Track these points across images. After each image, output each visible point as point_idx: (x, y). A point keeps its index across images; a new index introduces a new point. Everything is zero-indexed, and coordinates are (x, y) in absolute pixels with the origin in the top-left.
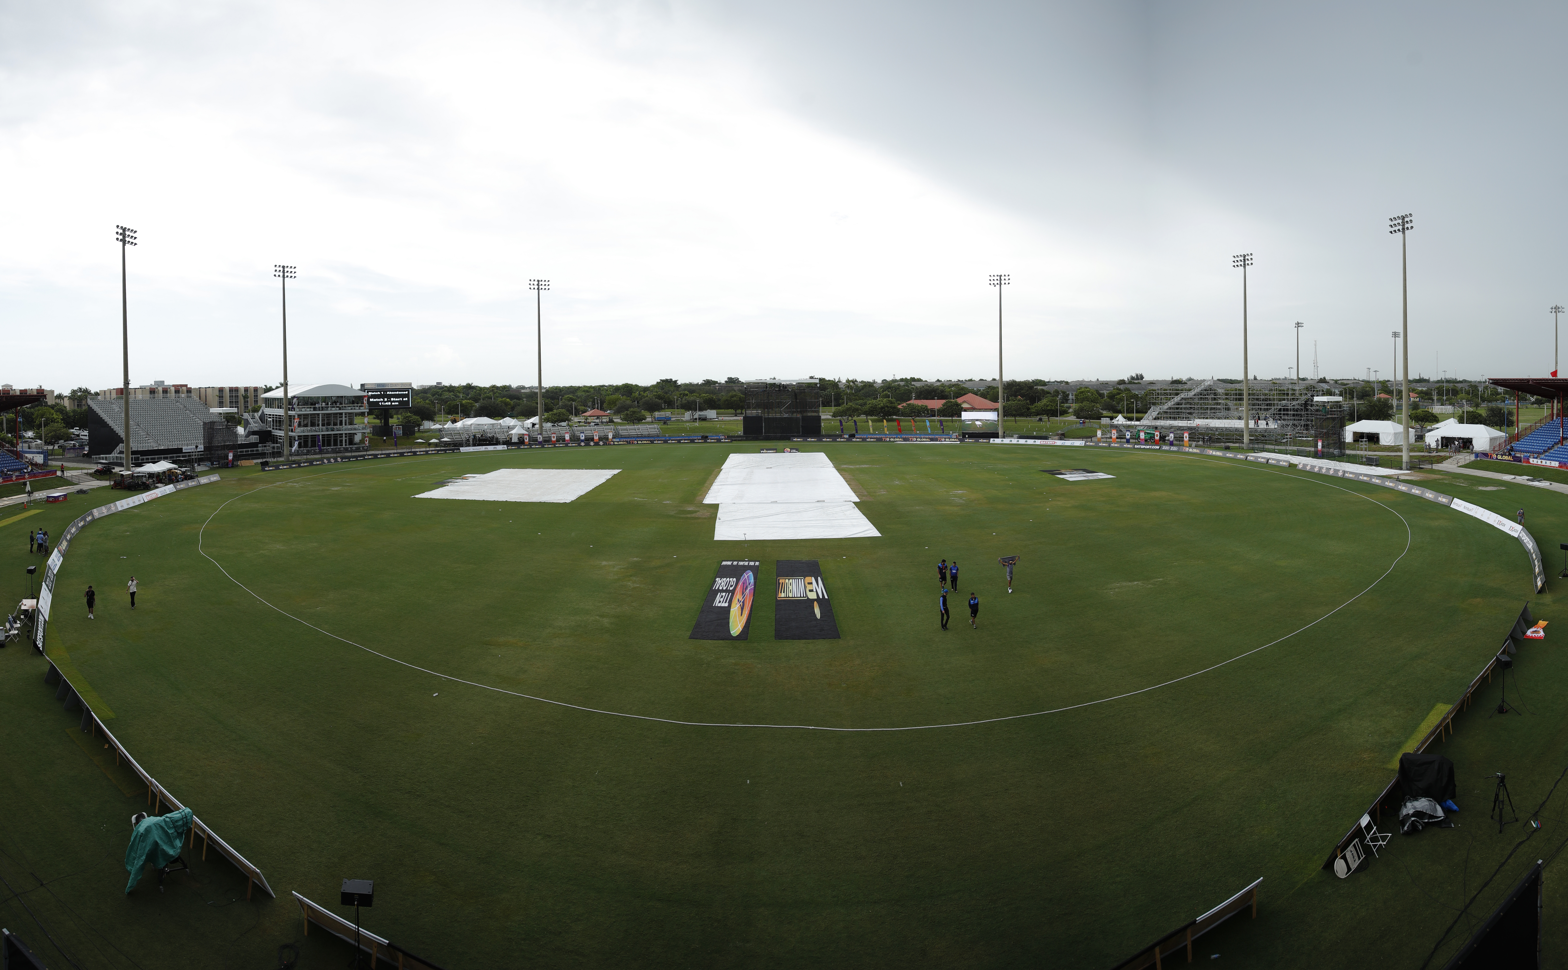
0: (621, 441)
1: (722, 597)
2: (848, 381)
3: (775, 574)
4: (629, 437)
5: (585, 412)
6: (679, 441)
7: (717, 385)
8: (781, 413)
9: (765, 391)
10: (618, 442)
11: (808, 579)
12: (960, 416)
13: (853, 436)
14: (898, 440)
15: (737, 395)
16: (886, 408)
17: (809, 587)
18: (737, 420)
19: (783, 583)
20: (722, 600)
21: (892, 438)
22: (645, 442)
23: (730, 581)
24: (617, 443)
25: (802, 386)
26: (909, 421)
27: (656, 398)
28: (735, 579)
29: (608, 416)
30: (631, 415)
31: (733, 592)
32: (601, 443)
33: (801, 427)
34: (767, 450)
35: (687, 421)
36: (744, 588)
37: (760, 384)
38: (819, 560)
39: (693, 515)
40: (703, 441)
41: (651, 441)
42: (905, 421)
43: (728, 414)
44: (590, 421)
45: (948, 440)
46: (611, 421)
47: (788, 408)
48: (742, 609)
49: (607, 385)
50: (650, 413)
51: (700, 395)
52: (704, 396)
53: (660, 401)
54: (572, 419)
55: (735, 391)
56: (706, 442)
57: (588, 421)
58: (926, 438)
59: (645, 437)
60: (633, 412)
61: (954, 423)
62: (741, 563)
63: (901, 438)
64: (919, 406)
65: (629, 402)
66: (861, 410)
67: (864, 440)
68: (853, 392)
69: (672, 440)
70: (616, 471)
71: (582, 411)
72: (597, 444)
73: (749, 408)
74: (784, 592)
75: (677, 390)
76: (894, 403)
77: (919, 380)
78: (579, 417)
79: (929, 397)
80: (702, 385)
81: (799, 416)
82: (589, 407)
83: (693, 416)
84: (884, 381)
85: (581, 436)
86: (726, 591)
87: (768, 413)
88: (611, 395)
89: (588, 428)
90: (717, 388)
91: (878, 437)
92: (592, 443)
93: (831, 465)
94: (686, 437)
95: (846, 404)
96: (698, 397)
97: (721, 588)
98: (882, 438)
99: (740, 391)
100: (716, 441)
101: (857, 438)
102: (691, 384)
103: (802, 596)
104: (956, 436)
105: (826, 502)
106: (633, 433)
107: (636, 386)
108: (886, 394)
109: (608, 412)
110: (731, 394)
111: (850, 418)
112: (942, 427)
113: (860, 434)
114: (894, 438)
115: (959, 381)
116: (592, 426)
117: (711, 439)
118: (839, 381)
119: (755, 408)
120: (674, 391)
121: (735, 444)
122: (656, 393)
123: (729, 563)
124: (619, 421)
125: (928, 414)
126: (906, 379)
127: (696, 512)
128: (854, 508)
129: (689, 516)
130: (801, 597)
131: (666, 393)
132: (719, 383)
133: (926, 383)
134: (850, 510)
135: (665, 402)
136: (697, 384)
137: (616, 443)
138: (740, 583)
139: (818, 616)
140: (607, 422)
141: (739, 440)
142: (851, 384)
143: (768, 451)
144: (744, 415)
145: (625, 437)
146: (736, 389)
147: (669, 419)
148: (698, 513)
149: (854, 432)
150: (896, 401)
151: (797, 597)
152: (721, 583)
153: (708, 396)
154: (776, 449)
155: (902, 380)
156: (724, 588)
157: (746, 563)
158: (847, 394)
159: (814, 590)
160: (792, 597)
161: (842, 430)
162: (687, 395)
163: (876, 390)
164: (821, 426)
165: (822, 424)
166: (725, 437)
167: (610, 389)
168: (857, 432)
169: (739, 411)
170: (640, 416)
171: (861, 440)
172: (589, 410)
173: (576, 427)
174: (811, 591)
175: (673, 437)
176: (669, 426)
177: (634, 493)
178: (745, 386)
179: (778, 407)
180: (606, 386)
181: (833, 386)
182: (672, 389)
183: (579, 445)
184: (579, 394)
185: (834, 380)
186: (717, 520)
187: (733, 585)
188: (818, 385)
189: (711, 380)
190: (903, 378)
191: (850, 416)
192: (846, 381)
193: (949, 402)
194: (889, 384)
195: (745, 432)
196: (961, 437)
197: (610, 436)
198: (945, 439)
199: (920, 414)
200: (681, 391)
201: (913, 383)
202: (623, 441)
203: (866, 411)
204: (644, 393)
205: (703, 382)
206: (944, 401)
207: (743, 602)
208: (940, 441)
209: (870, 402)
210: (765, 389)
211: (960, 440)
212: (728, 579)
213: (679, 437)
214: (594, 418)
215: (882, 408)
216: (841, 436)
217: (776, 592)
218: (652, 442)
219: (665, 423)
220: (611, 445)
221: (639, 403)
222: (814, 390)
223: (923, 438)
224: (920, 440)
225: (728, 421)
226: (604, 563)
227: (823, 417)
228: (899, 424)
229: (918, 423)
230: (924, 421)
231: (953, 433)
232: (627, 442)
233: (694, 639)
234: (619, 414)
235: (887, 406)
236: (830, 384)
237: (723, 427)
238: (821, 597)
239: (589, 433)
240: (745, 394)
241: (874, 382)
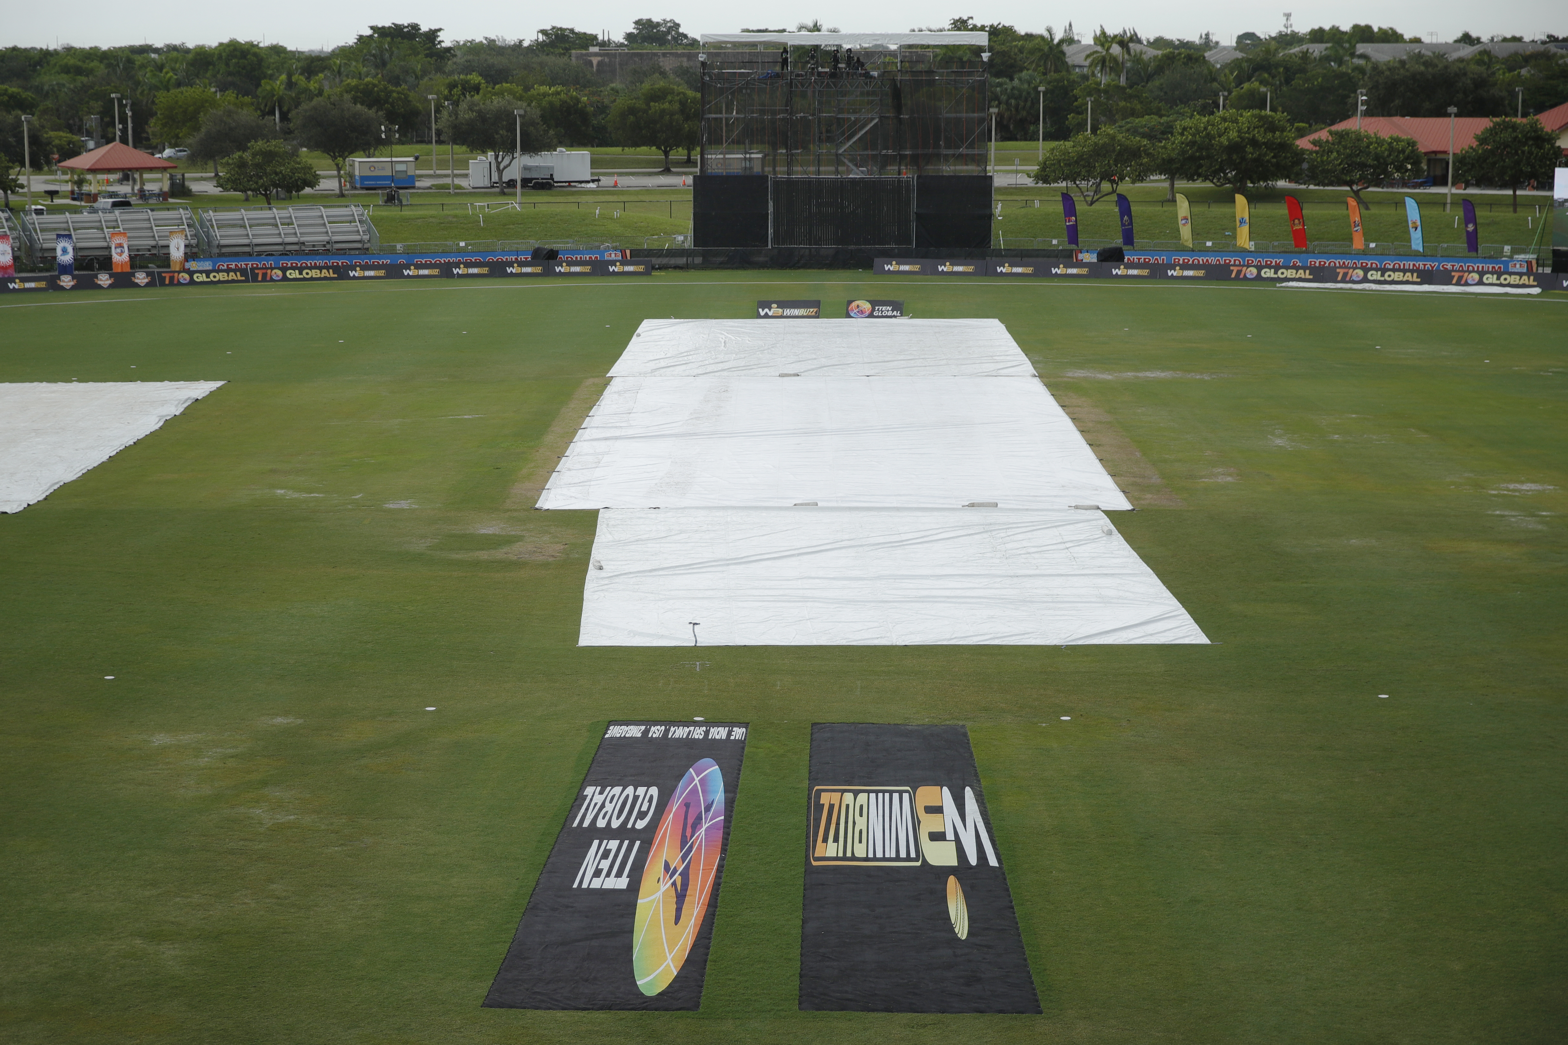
0: (218, 271)
1: (605, 855)
2: (1103, 39)
3: (805, 773)
4: (249, 254)
5: (73, 151)
6: (446, 272)
7: (596, 49)
8: (838, 161)
9: (777, 75)
10: (207, 273)
11: (927, 794)
12: (1548, 183)
13: (1112, 256)
14: (1291, 273)
15: (672, 92)
16: (1249, 149)
17: (930, 824)
18: (672, 190)
19: (831, 807)
20: (605, 865)
21: (1269, 267)
22: (314, 273)
23: (636, 798)
24: (203, 278)
25: (920, 59)
26: (1340, 201)
27: (355, 100)
28: (654, 791)
29: (165, 169)
30: (257, 166)
31: (647, 837)
32: (141, 278)
33: (913, 217)
34: (782, 305)
35: (477, 192)
36: (690, 821)
37: (760, 49)
38: (969, 725)
39: (499, 554)
40: (538, 270)
41: (336, 269)
42: (1322, 200)
43: (638, 163)
44: (92, 189)
45: (1493, 279)
46: (179, 190)
47: (867, 142)
48: (681, 898)
49: (159, 44)
50: (334, 158)
51: (527, 89)
52: (545, 95)
53: (372, 113)
54: (22, 180)
55: (663, 74)
56: (548, 273)
57: (86, 188)
58: (1404, 271)
59: (314, 253)
60: (261, 153)
61: (1521, 213)
62: (680, 732)
63: (1304, 268)
64: (1380, 142)
65: (247, 115)
66: (1148, 155)
67: (1158, 272)
68: (1123, 81)
69: (418, 267)
70: (201, 389)
71: (60, 149)
72: (123, 281)
73: (715, 140)
74: (836, 840)
75: (439, 70)
76: (1283, 130)
77: (1390, 37)
78: (51, 172)
79: (1427, 105)
80: (538, 48)
81: (908, 174)
82: (89, 134)
83: (500, 172)
84: (1247, 40)
85: (59, 252)
86: (622, 833)
87: (790, 164)
88: (179, 84)
89: (85, 216)
90: (595, 61)
91: (1213, 260)
92: (104, 279)
93: (1027, 367)
94: (473, 253)
95: (1094, 130)
96: (521, 98)
97: (601, 823)
98: (1227, 265)
99: (683, 72)
100: (587, 269)
101: (1129, 266)
102: (491, 47)
103: (903, 854)
104: (1529, 263)
105: (1002, 509)
106: (265, 236)
107: (277, 50)
108: (1252, 94)
109: (168, 152)
110: (646, 86)
111: (1106, 186)
112: (1471, 227)
113: (1143, 251)
114: (1277, 268)
115: (1552, 39)
116: (104, 210)
117: (570, 264)
118: (1069, 40)
119: (738, 142)
120: (425, 72)
121: (663, 281)
122: (354, 82)
123: (635, 731)
124: (209, 188)
125: (1417, 172)
126: (1335, 31)
127: (509, 540)
128: (1110, 533)
129: (483, 555)
130: (898, 858)
131: (396, 81)
132: (604, 44)
133: (1416, 48)
134: (1094, 540)
135: (391, 117)
136: (518, 47)
137: (199, 278)
138: (675, 805)
139: (962, 929)
140: (163, 196)
141: (677, 267)
142: (1116, 49)
143: (788, 312)
144: (698, 170)
145: (236, 254)
146: (668, 64)
147: (408, 183)
148: (517, 547)
149: (1118, 241)
150: (1291, 122)
151: (884, 859)
152: (603, 806)
153: (558, 93)
154: (816, 304)
155: (1318, 35)
156: (615, 824)
157: (698, 733)
158: (1098, 91)
159: (950, 836)
160: (867, 859)
161: (1073, 234)
162: (477, 89)
163: (1212, 76)
164: (990, 216)
165: (998, 209)
166: (624, 255)
167: (176, 60)
168: (1129, 238)
169: (680, 154)
170: (294, 171)
171: (1145, 272)
172: (91, 144)
173: (39, 212)
174: (937, 837)
175: (422, 255)
176: (407, 213)
177: (273, 471)
178: (702, 58)
179: (829, 139)
180: (157, 51)
181: (1045, 57)
182: (417, 63)
183: (54, 286)
184: (48, 79)
185: (1046, 34)
186: (592, 573)
187: (646, 813)
188: (985, 56)
189: (572, 31)
190: (1321, 30)
191: (1106, 176)
192: (1096, 39)
193: (1507, 126)
194: (1268, 51)
195: (699, 238)
196: (1548, 270)
197: (177, 250)
198: (1482, 274)
199: (1385, 172)
200: (452, 73)
201: (1361, 48)
202: (228, 271)
203: (1171, 161)
204: (308, 79)
205: (541, 38)
206: (1482, 124)
207: (685, 875)
208: (1458, 284)
209: (1187, 122)
210: (778, 69)
211: (1541, 281)
212: (630, 790)
213: (445, 253)
214: (112, 177)
215: (1235, 148)
216: (1067, 257)
217: (808, 837)
218: (342, 273)
219: (391, 199)
220: (180, 284)
221: (289, 120)
222: (970, 74)
223: (1394, 270)
224: (1377, 276)
225: (637, 193)
226: (160, 739)
227: (1000, 181)
228: (1296, 212)
229: (1374, 210)
230: (1399, 204)
231: (1515, 251)
232: (243, 272)
233: (501, 1006)
234: (211, 164)
235: (1254, 142)
236: (1032, 52)
237: (615, 214)
238: (973, 860)
239: (91, 240)
240: (704, 88)
241: (1207, 43)
